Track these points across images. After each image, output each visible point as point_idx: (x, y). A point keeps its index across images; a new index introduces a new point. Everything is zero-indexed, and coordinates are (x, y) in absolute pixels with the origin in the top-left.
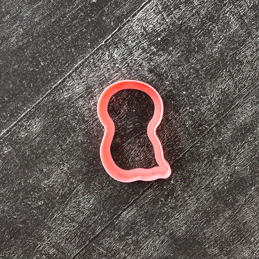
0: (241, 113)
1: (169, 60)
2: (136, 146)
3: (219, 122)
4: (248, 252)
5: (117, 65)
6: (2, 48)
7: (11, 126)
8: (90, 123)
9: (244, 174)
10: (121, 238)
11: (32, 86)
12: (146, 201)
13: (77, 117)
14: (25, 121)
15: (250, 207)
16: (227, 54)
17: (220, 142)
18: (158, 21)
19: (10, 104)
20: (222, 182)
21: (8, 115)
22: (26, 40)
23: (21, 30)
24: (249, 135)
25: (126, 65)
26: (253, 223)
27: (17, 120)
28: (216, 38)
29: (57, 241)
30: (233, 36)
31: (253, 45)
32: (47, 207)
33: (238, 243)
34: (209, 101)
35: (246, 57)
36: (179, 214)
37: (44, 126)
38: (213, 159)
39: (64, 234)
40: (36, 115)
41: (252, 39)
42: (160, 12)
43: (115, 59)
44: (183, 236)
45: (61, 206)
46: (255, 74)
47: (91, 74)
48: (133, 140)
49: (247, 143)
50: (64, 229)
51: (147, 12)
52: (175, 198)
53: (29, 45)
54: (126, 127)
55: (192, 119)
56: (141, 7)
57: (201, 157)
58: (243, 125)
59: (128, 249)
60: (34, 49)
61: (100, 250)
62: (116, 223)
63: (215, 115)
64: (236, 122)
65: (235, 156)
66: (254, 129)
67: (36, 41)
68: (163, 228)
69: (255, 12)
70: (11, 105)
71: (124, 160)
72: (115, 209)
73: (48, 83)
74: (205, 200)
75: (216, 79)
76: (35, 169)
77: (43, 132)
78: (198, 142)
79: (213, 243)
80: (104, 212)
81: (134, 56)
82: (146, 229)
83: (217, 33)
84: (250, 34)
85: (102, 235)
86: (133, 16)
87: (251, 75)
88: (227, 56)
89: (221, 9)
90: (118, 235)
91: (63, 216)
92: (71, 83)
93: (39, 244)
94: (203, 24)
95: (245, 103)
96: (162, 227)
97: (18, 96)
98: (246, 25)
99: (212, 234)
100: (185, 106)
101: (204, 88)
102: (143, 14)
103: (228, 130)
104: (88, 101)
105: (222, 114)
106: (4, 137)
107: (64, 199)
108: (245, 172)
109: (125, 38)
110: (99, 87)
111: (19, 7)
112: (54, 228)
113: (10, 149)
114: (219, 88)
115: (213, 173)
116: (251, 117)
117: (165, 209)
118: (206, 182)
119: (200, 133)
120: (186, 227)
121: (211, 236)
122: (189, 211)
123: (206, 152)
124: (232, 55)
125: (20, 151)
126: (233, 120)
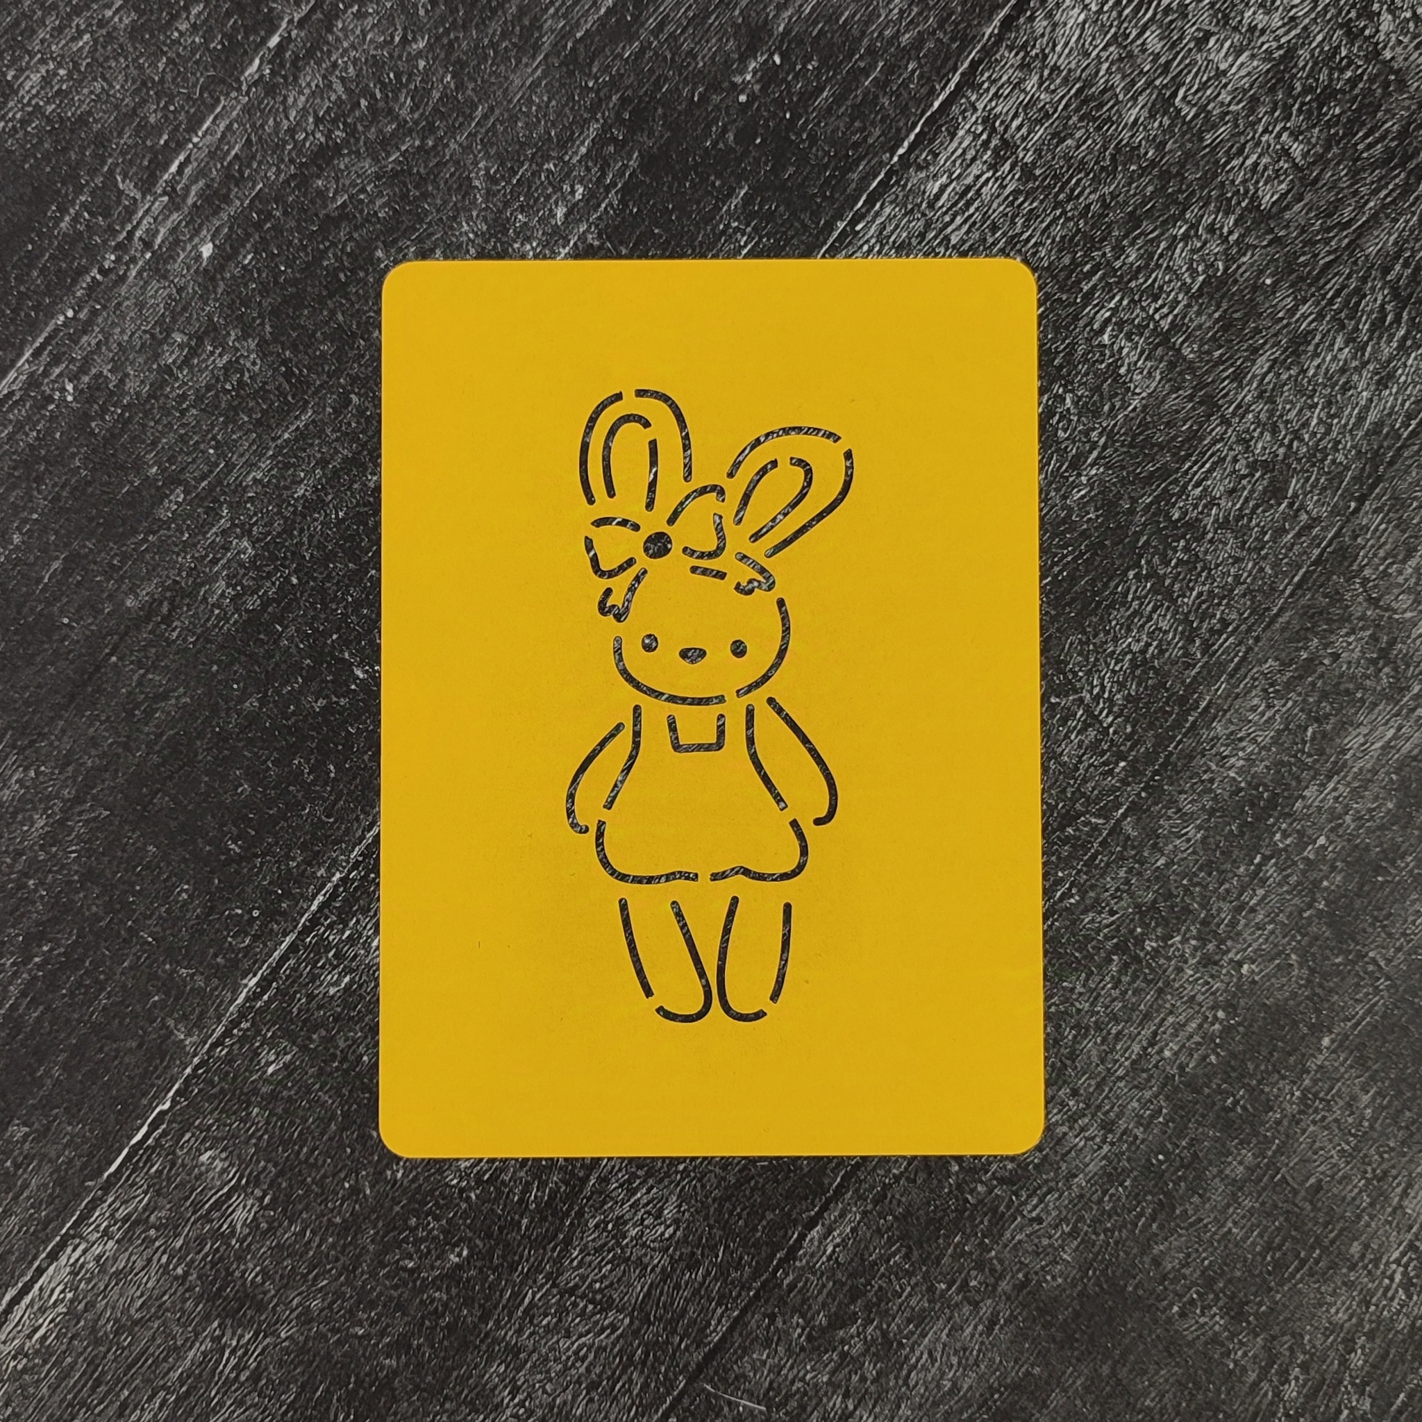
0: (1227, 738)
3: (1143, 794)
4: (1343, 1303)
6: (175, 634)
7: (276, 954)
9: (1280, 989)
10: (816, 1339)
11: (332, 775)
12: (895, 1171)
14: (331, 927)
15: (1324, 1118)
16: (1132, 504)
17: (1160, 875)
19: (255, 866)
21: (256, 913)
22: (274, 584)
23: (245, 543)
24: (1273, 825)
26: (1347, 1184)
27: (295, 927)
28: (1074, 442)
29: (554, 1400)
30: (1144, 425)
32: (489, 1268)
33: (1298, 1276)
35: (1214, 502)
36: (1041, 1201)
38: (1143, 949)
39: (578, 1365)
41: (1225, 422)
44: (1073, 1285)
45: (544, 1255)
46: (1262, 569)
49: (1271, 857)
50: (573, 1344)
53: (289, 604)
57: (1093, 948)
58: (1241, 790)
59: (855, 1378)
60: (314, 617)
61: (738, 1405)
62: (786, 1282)
63: (1124, 768)
64: (1212, 781)
65: (1233, 924)
66: (1291, 796)
67: (315, 579)
68: (982, 1271)
69: (1218, 307)
70: (261, 868)
72: (772, 1227)
74: (1139, 1124)
75: (1102, 618)
78: (1070, 889)
79: (1197, 1293)
80: (727, 1247)
82: (917, 1284)
83: (1074, 424)
84: (1211, 404)
85: (738, 1342)
87: (1245, 575)
88: (1132, 511)
89: (1076, 318)
90: (803, 1330)
91: (559, 1293)
95: (1237, 696)
96: (980, 1266)
97: (282, 828)
98: (1188, 368)
99: (1189, 1255)
101: (1059, 662)
103: (1187, 818)
105: (1150, 758)
106: (252, 1007)
107: (552, 1224)
108: (1284, 980)
111: (215, 448)
112: (531, 1347)
113: (286, 1054)
114: (1119, 650)
115: (1151, 1006)
116: (1270, 750)
117: (980, 1188)
118: (1129, 1048)
119: (1070, 853)
120: (1077, 1247)
121: (1183, 1266)
122: (1080, 1180)
123: (1108, 926)
124: (1151, 503)
125: (334, 1057)
126: (1198, 774)
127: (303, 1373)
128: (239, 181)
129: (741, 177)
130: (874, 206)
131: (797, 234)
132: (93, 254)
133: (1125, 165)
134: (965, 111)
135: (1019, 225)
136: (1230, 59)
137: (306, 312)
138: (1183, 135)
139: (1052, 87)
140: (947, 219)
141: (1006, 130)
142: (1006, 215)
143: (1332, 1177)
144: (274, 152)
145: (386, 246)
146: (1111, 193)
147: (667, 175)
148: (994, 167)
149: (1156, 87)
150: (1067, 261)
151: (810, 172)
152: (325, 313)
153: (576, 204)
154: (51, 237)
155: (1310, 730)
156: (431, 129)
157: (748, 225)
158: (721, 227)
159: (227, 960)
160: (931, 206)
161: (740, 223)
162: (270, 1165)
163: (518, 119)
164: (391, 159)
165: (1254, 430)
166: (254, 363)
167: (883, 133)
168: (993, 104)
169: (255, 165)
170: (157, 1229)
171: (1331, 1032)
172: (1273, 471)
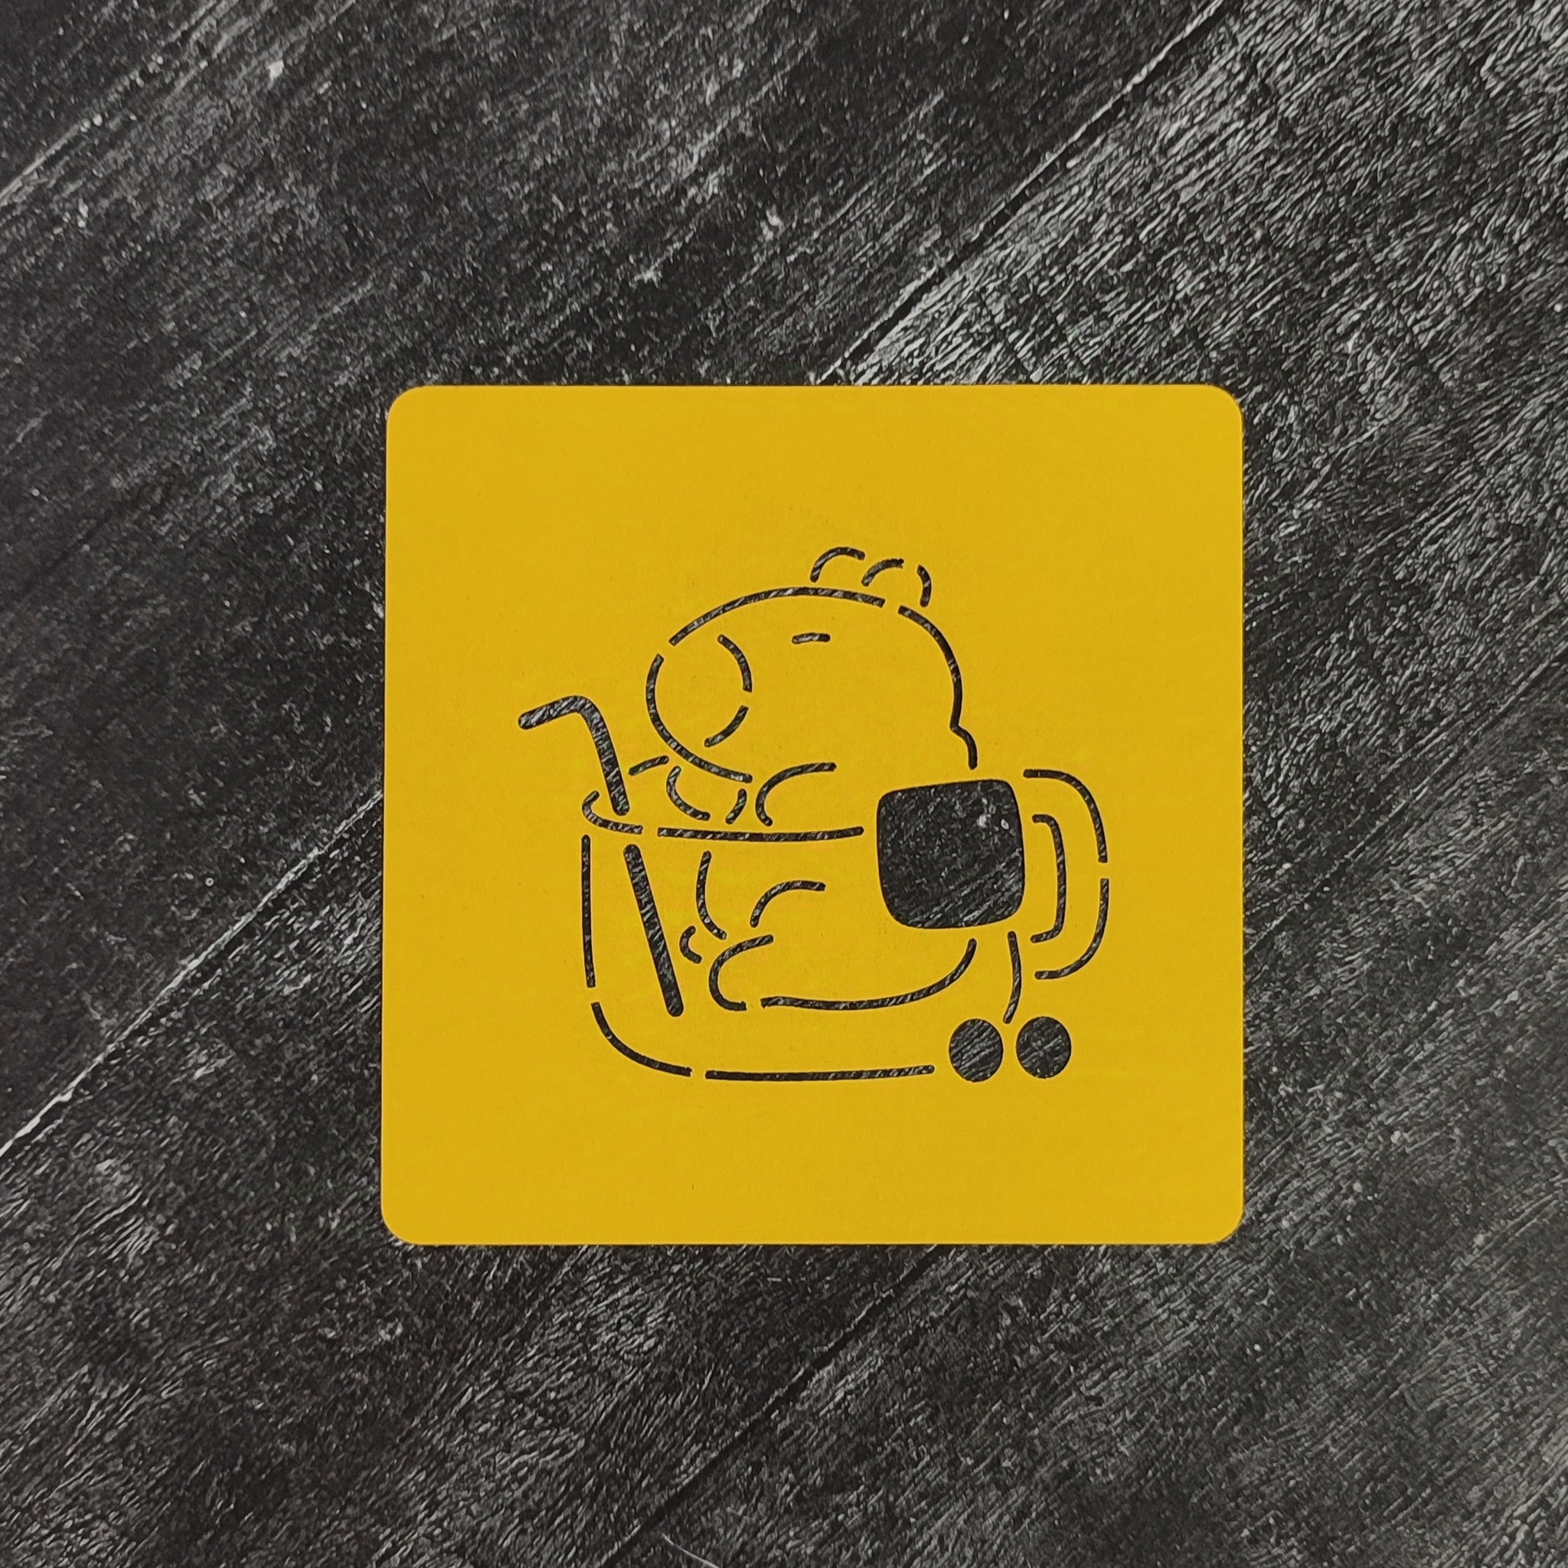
0: (1419, 854)
3: (1306, 907)
4: (1450, 1557)
6: (165, 529)
7: (227, 936)
9: (1434, 1167)
10: (805, 1501)
11: (328, 730)
12: (933, 1314)
14: (297, 912)
15: (1462, 1331)
16: (1349, 552)
17: (1311, 1008)
19: (218, 825)
21: (209, 882)
22: (293, 486)
23: (266, 432)
24: (1458, 968)
26: (1477, 1415)
27: (255, 906)
28: (1291, 467)
29: (479, 1524)
30: (1378, 459)
31: (1480, 504)
32: (425, 1354)
33: (1400, 1517)
36: (1104, 1377)
38: (1276, 1093)
39: (513, 1487)
40: (356, 878)
41: (1479, 470)
42: (998, 334)
44: (1127, 1485)
45: (494, 1347)
46: (1494, 656)
49: (1449, 1007)
50: (512, 1460)
51: (929, 334)
52: (1082, 1294)
53: (308, 514)
56: (898, 304)
58: (1425, 919)
59: (846, 1556)
60: (335, 536)
62: (780, 1427)
63: (1288, 872)
64: (1392, 903)
65: (1390, 1080)
66: (1484, 936)
67: (343, 489)
68: (1020, 1450)
69: (1492, 329)
70: (224, 829)
72: (774, 1358)
74: (1238, 1303)
75: (1290, 685)
76: (356, 1161)
79: (1276, 1517)
80: (716, 1373)
82: (938, 1454)
83: (1294, 444)
84: (1464, 446)
85: (711, 1487)
86: (858, 356)
87: (1473, 660)
88: (1347, 561)
89: (1317, 316)
90: (793, 1487)
91: (505, 1396)
93: (386, 1538)
95: (1439, 806)
96: (1017, 1445)
97: (257, 784)
98: (1444, 398)
99: (1272, 1471)
102: (907, 343)
103: (1354, 943)
105: (1323, 862)
106: (188, 995)
107: (509, 1312)
108: (1441, 1158)
111: (249, 312)
112: (461, 1457)
113: (220, 1057)
114: (1305, 727)
116: (1468, 877)
117: (1033, 1351)
120: (1139, 1440)
121: (1263, 1483)
122: (1156, 1359)
124: (1373, 555)
125: (277, 1070)
126: (1376, 892)
127: (180, 1445)
129: (937, 81)
130: (1093, 140)
131: (995, 159)
132: (137, 53)
133: (1406, 139)
134: (1223, 42)
135: (1266, 192)
136: (1557, 29)
138: (1483, 113)
139: (1334, 30)
140: (1180, 170)
141: (1269, 74)
142: (1253, 177)
143: (1461, 1404)
145: (494, 98)
146: (1385, 171)
147: (848, 65)
148: (1247, 117)
149: (1460, 49)
150: (1317, 244)
151: (1022, 88)
152: (407, 167)
153: (732, 83)
154: (89, 23)
155: (1521, 861)
157: (936, 139)
158: (904, 137)
159: (167, 933)
160: (1163, 151)
161: (928, 135)
162: (180, 1189)
165: (1512, 486)
166: (311, 216)
167: (1118, 54)
168: (1258, 40)
170: (32, 1244)
171: (1487, 1229)
172: (1527, 538)
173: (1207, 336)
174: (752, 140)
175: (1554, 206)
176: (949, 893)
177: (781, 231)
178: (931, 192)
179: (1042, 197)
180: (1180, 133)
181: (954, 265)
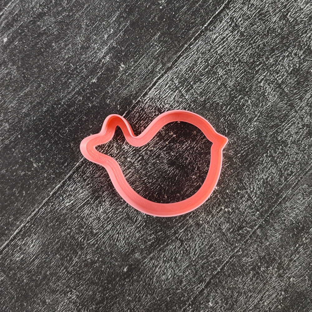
0: (291, 207)
1: (194, 147)
2: (161, 262)
3: (264, 222)
5: (128, 159)
7: (3, 246)
8: (100, 236)
9: (302, 287)
11: (24, 195)
13: (83, 230)
14: (19, 239)
16: (266, 134)
17: (267, 248)
18: (175, 99)
20: (275, 300)
22: (13, 137)
23: (7, 124)
24: (303, 235)
25: (140, 158)
27: (9, 239)
28: (250, 114)
30: (271, 111)
34: (249, 196)
35: (291, 135)
37: (44, 245)
38: (260, 270)
40: (33, 230)
41: (296, 112)
42: (177, 88)
43: (126, 151)
46: (304, 157)
47: (97, 173)
48: (156, 254)
49: (301, 245)
51: (161, 89)
53: (17, 143)
54: (147, 239)
55: (229, 220)
56: (153, 83)
57: (245, 268)
58: (293, 224)
60: (24, 148)
63: (258, 214)
64: (285, 220)
65: (288, 265)
66: (309, 227)
67: (25, 137)
69: (296, 77)
71: (147, 280)
73: (43, 189)
75: (255, 168)
76: (35, 301)
77: (42, 252)
78: (239, 250)
81: (149, 146)
83: (250, 109)
84: (292, 106)
86: (144, 96)
87: (299, 158)
88: (266, 136)
89: (253, 78)
92: (72, 187)
94: (232, 98)
97: (8, 209)
98: (286, 95)
100: (219, 205)
101: (241, 180)
102: (156, 92)
103: (276, 231)
104: (96, 209)
105: (266, 211)
108: (304, 284)
109: (136, 123)
110: (108, 189)
113: (2, 277)
114: (259, 178)
115: (261, 288)
116: (303, 212)
118: (254, 300)
119: (240, 239)
123: (250, 262)
124: (272, 134)
125: (16, 279)
126: (281, 218)
128: (17, 21)
129: (158, 30)
130: (196, 41)
131: (173, 47)
133: (271, 34)
134: (225, 15)
135: (238, 49)
136: (304, 5)
137: (31, 59)
138: (289, 26)
139: (251, 10)
140: (217, 46)
141: (237, 21)
142: (235, 46)
144: (27, 14)
145: (56, 42)
146: (266, 42)
147: (137, 28)
148: (232, 32)
149: (282, 12)
150: (252, 61)
151: (179, 30)
152: (36, 60)
153: (111, 34)
156: (72, 10)
157: (159, 44)
158: (152, 44)
160: (213, 42)
161: (157, 43)
163: (97, 9)
164: (59, 18)
165: (305, 115)
166: (15, 73)
167: (201, 20)
168: (234, 13)
169: (21, 17)
172: (309, 127)
173: (227, 85)
174: (116, 47)
175: (308, 47)
176: (176, 225)
177: (124, 68)
178: (159, 56)
179: (185, 55)
180: (216, 38)
181: (165, 73)
